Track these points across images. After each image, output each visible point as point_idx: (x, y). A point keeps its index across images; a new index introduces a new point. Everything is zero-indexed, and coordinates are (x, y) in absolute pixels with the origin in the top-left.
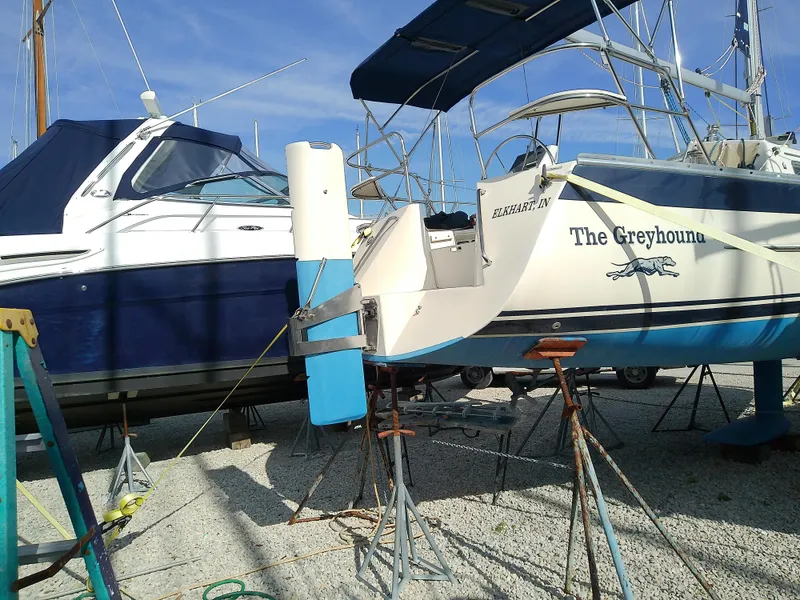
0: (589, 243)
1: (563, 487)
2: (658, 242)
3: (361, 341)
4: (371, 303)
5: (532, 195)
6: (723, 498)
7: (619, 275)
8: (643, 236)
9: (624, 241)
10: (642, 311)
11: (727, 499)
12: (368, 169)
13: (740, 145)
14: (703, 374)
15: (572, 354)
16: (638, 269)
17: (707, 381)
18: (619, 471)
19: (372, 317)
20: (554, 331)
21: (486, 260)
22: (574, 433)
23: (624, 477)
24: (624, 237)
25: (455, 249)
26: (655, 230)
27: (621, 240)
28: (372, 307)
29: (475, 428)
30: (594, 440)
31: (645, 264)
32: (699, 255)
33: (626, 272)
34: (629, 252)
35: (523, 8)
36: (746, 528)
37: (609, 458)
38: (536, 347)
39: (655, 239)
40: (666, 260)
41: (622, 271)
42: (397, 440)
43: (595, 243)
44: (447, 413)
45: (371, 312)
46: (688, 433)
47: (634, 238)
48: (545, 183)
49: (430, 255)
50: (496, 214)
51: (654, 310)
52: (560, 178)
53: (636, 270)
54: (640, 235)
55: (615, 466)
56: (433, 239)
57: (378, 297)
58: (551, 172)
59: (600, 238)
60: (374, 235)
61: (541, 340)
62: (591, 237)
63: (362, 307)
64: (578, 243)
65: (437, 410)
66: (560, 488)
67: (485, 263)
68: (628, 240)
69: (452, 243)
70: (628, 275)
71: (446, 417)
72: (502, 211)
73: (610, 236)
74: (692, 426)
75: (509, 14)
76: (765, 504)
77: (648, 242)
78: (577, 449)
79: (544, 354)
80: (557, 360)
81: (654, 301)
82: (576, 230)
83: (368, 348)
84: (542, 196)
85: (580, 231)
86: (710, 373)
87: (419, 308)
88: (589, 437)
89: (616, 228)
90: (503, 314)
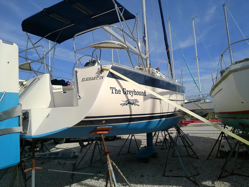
0: (116, 93)
1: (93, 179)
2: (135, 94)
3: (20, 129)
4: (26, 112)
5: (97, 75)
6: (142, 176)
7: (124, 104)
8: (131, 92)
9: (126, 93)
10: (129, 117)
11: (143, 176)
12: (27, 59)
13: (148, 69)
14: (132, 136)
15: (107, 132)
16: (129, 103)
17: (133, 138)
18: (122, 175)
19: (27, 118)
20: (102, 124)
21: (80, 97)
22: (108, 162)
23: (124, 177)
24: (126, 92)
25: (62, 93)
26: (134, 91)
27: (125, 93)
28: (26, 114)
29: (64, 161)
30: (114, 164)
31: (131, 102)
32: (145, 100)
33: (126, 104)
34: (127, 97)
35: (92, 13)
36: (150, 186)
37: (119, 170)
38: (95, 130)
39: (134, 94)
40: (136, 101)
41: (125, 103)
42: (33, 172)
43: (117, 93)
44: (53, 156)
45: (26, 116)
46: (128, 155)
47: (128, 93)
48: (102, 71)
49: (52, 94)
50: (83, 80)
51: (133, 117)
52: (107, 70)
53: (128, 103)
54: (130, 92)
55: (121, 173)
56: (54, 88)
57: (30, 110)
58: (104, 67)
59: (119, 92)
60: (28, 85)
61: (98, 127)
62: (116, 91)
63: (22, 114)
64: (113, 93)
65: (48, 155)
66: (92, 180)
67: (79, 98)
68: (127, 93)
69: (62, 90)
70: (126, 105)
71: (52, 158)
72: (86, 79)
73: (122, 91)
74: (129, 152)
75: (86, 13)
76: (153, 176)
77: (132, 94)
78: (109, 168)
79: (98, 133)
80: (102, 134)
81: (133, 114)
82: (112, 88)
83: (23, 132)
84: (101, 75)
85: (113, 89)
86: (134, 135)
87: (49, 115)
88: (113, 163)
89: (123, 89)
90: (86, 118)
